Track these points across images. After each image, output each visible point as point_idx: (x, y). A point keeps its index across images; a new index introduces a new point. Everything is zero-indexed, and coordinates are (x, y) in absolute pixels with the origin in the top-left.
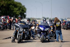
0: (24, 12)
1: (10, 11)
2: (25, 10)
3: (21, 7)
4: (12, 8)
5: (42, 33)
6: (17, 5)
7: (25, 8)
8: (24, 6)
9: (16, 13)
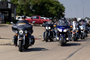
0: (62, 11)
1: (45, 10)
2: (63, 10)
3: (58, 6)
4: (48, 7)
5: (61, 35)
6: (54, 3)
7: (63, 7)
8: (62, 5)
9: (53, 13)
